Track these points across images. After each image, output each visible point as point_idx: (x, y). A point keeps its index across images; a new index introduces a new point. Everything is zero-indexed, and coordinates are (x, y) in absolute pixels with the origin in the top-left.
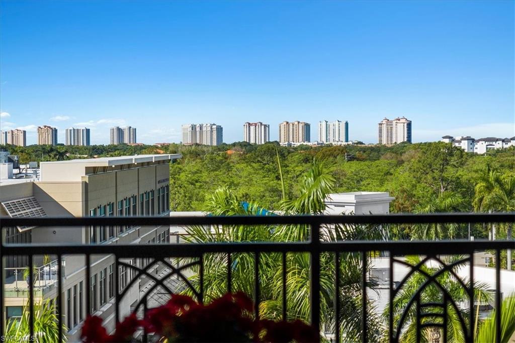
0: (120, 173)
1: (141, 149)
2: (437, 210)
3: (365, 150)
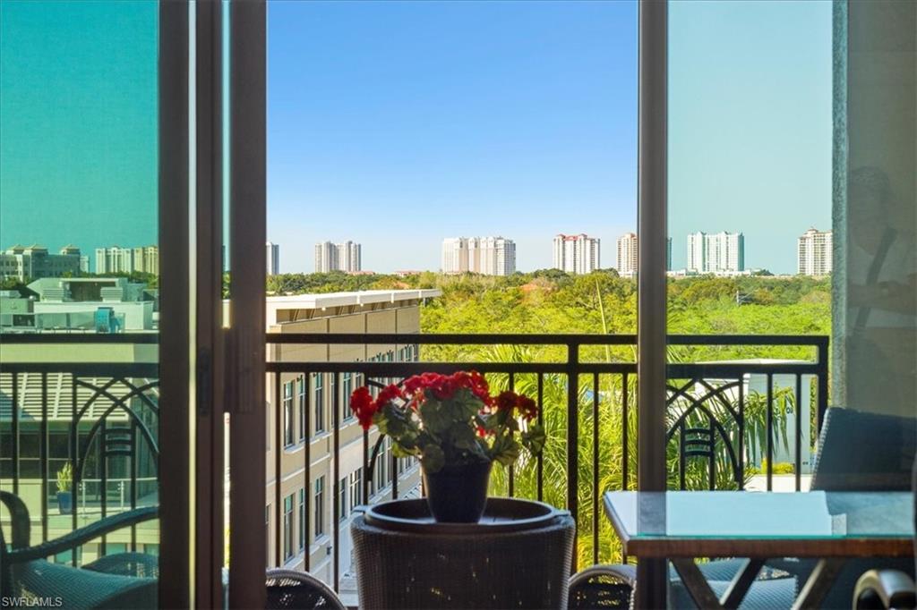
0: (334, 321)
1: (369, 280)
3: (772, 285)
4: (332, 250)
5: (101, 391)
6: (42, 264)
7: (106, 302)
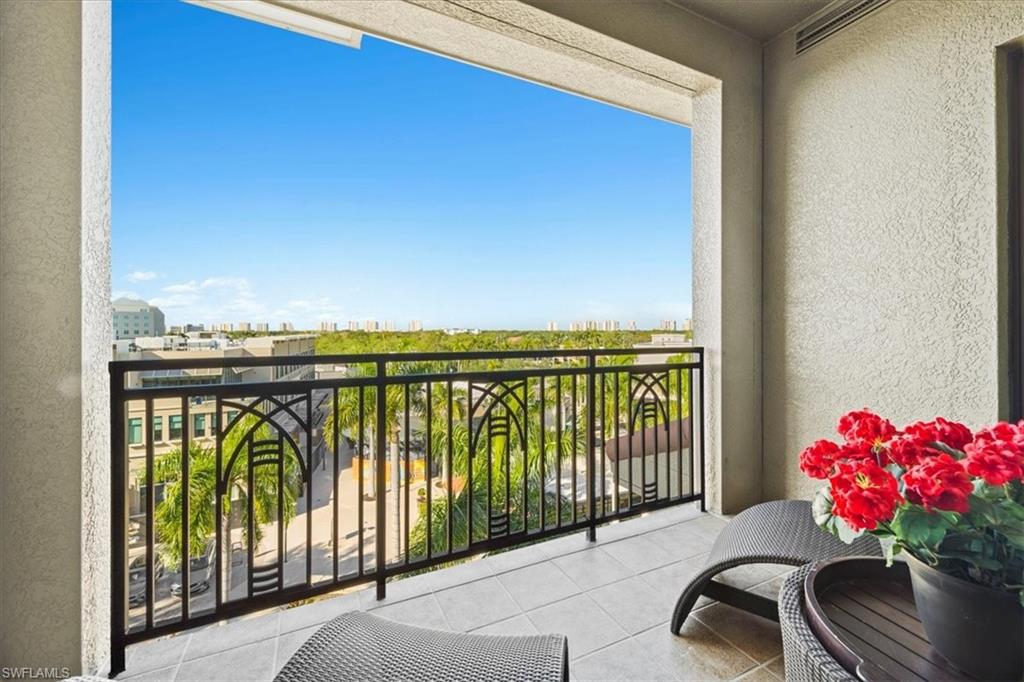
0: (291, 344)
1: (297, 333)
2: (412, 372)
3: (403, 333)
4: (285, 325)
5: (245, 410)
6: (190, 328)
7: (213, 339)
